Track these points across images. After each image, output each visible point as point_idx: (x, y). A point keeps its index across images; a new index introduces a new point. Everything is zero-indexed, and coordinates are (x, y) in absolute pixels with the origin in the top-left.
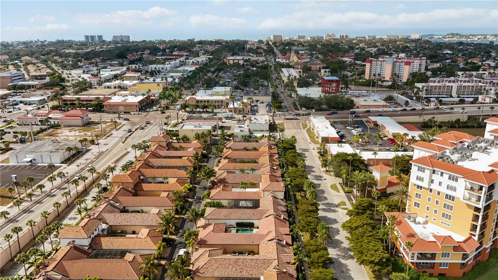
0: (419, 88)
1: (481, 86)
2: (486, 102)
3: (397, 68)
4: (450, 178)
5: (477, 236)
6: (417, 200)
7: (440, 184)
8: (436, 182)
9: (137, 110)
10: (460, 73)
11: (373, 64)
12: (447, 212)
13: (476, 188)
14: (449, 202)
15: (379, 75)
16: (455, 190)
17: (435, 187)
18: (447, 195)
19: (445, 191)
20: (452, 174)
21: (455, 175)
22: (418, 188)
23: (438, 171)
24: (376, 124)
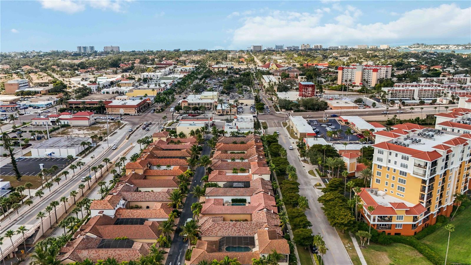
0: (385, 92)
1: (440, 90)
2: (443, 103)
3: (366, 74)
4: (403, 158)
5: (425, 203)
6: (378, 177)
7: (395, 163)
8: (392, 162)
9: (136, 112)
10: (422, 79)
11: (345, 71)
12: (402, 185)
13: (423, 164)
14: (403, 177)
15: (350, 81)
16: (407, 167)
17: (392, 166)
18: (401, 172)
19: (399, 168)
20: (404, 155)
21: (407, 155)
22: (378, 167)
23: (394, 153)
24: (347, 123)
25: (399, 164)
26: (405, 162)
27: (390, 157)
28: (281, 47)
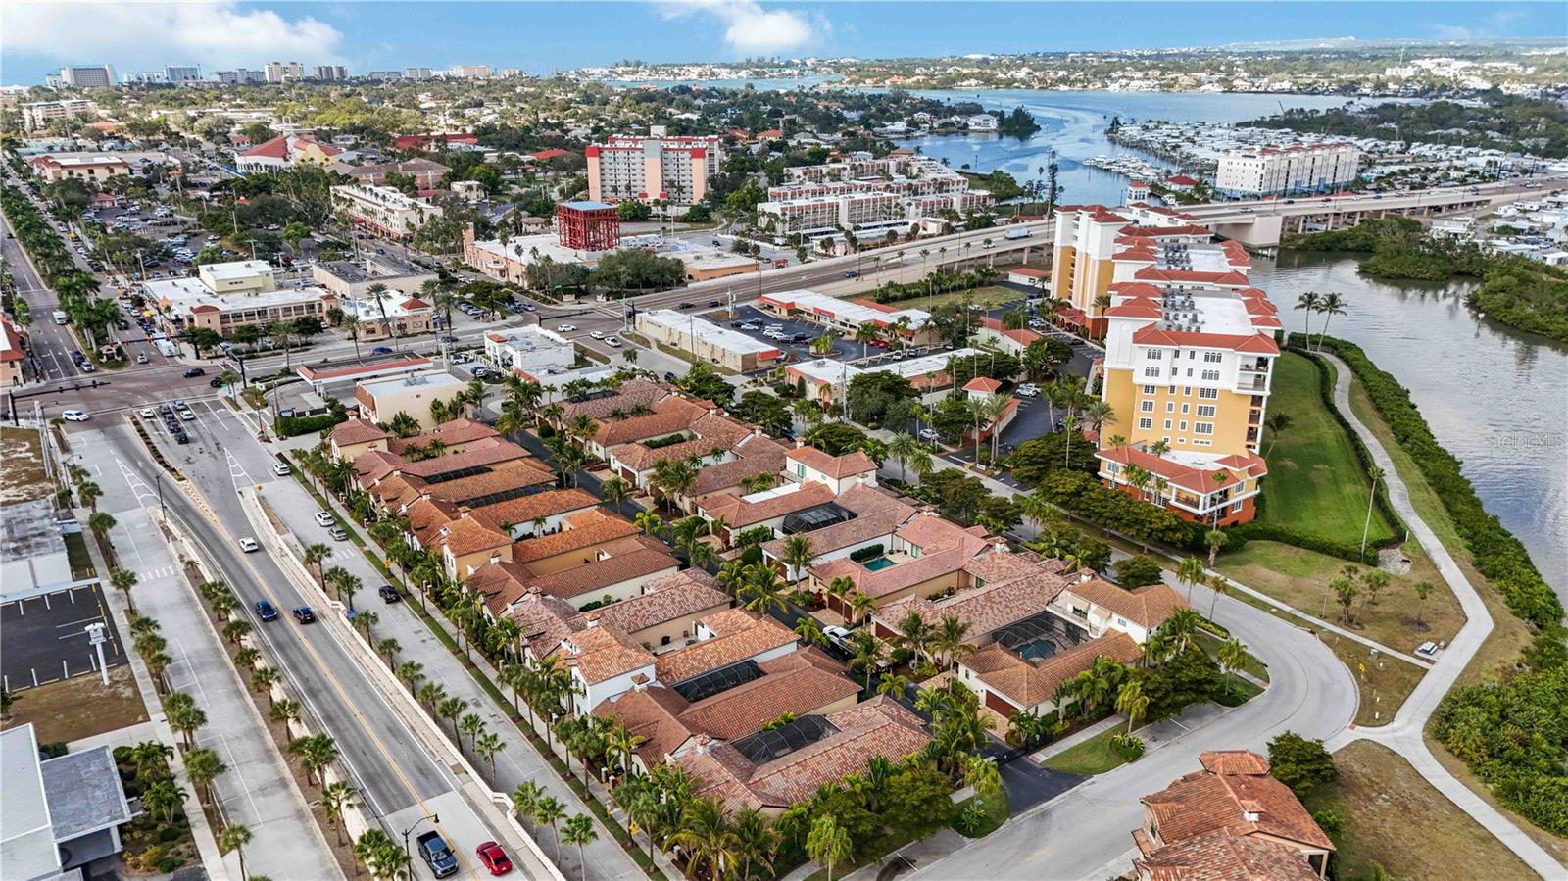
0: (775, 215)
1: (889, 199)
2: (929, 232)
3: (672, 167)
4: (1207, 358)
5: (1258, 447)
6: (1147, 415)
7: (1190, 372)
8: (1182, 372)
9: (15, 378)
10: (797, 171)
11: (606, 159)
12: (1205, 419)
13: (1253, 363)
14: (1207, 402)
15: (628, 188)
16: (1217, 377)
17: (1181, 380)
18: (1203, 390)
19: (1198, 382)
20: (1211, 350)
21: (1217, 350)
22: (1146, 391)
23: (1185, 350)
24: (792, 310)
25: (1197, 374)
26: (1212, 366)
27: (1178, 363)
28: (192, 73)
